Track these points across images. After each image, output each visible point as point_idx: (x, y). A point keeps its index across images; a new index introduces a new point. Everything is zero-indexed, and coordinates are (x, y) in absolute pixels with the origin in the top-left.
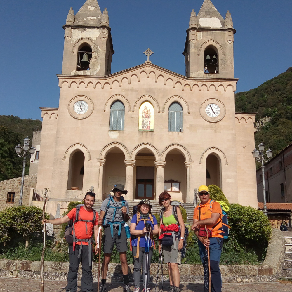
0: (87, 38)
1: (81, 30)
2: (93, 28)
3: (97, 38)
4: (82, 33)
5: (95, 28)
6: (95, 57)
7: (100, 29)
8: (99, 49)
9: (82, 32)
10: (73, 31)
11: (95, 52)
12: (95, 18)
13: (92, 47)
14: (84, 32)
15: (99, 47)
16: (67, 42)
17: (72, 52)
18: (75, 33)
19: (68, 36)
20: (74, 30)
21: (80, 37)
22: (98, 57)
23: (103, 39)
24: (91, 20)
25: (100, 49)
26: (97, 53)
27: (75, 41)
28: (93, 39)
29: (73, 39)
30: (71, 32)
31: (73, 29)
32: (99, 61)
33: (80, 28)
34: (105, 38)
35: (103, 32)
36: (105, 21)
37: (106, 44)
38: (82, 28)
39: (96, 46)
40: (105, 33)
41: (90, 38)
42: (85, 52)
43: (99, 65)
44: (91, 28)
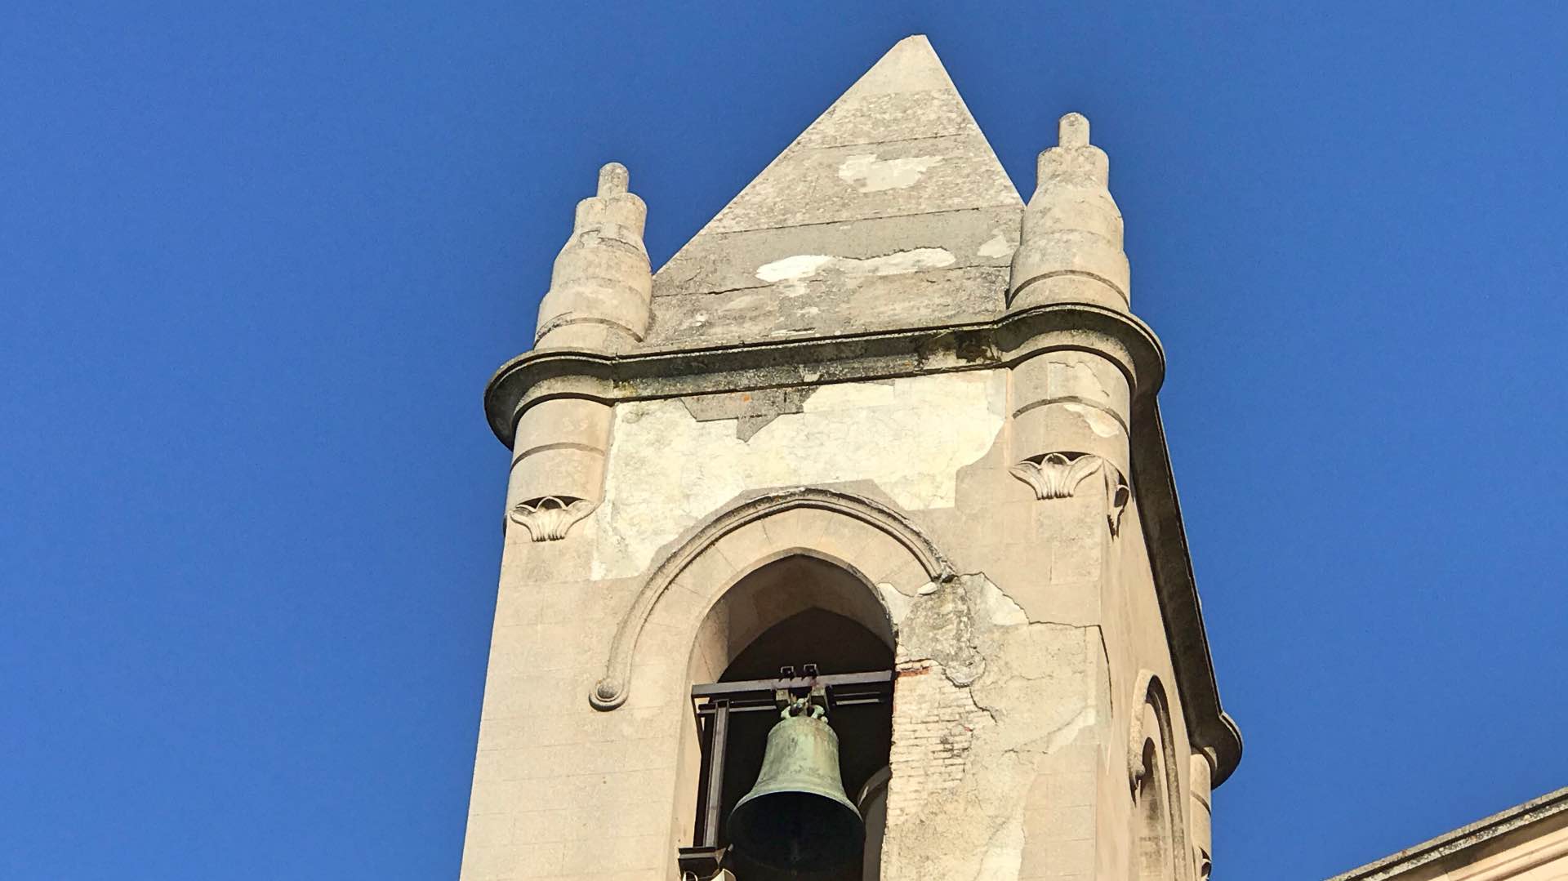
0: (813, 499)
1: (737, 403)
2: (910, 362)
3: (962, 475)
4: (743, 437)
5: (934, 362)
6: (937, 731)
7: (998, 365)
8: (999, 619)
9: (753, 423)
10: (621, 430)
11: (945, 659)
12: (941, 258)
13: (898, 609)
14: (782, 429)
15: (993, 593)
16: (537, 574)
17: (603, 695)
18: (648, 452)
19: (550, 504)
20: (641, 415)
21: (723, 496)
22: (981, 722)
23: (1051, 477)
24: (881, 289)
25: (1020, 617)
26: (961, 674)
27: (644, 557)
28: (905, 502)
29: (630, 533)
30: (596, 448)
31: (622, 409)
32: (1002, 780)
33: (721, 379)
34: (1081, 468)
35: (1054, 391)
36: (1078, 263)
37: (1107, 550)
38: (747, 378)
39: (949, 580)
40: (1073, 399)
41: (870, 484)
42: (798, 682)
43: (998, 825)
44: (880, 365)
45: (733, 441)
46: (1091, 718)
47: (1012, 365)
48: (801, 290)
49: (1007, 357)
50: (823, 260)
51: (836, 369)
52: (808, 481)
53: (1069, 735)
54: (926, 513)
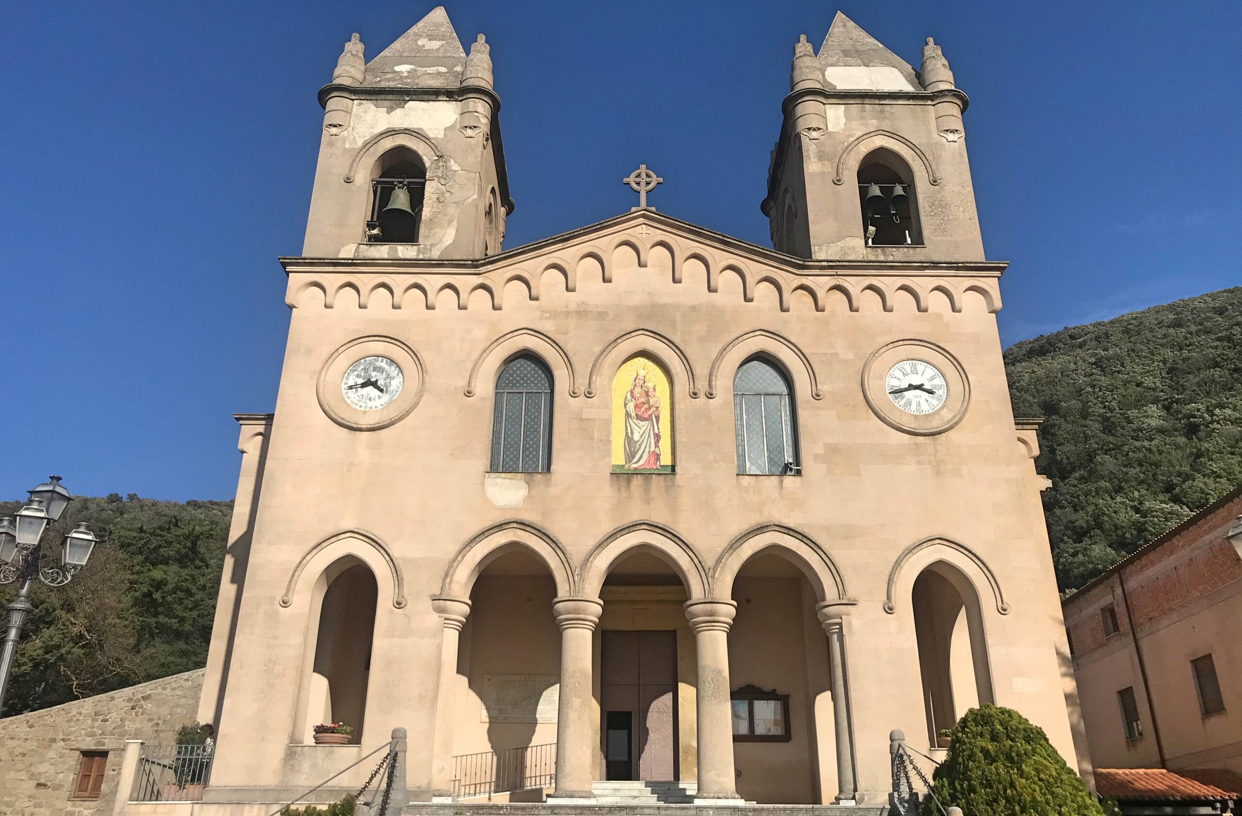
0: (407, 131)
1: (387, 104)
2: (434, 97)
3: (446, 129)
4: (388, 113)
5: (440, 98)
6: (436, 196)
7: (457, 100)
8: (454, 168)
9: (390, 110)
10: (355, 108)
11: (439, 177)
12: (443, 70)
13: (428, 164)
14: (398, 112)
15: (452, 161)
16: (331, 144)
17: (348, 179)
18: (362, 114)
19: (335, 126)
20: (360, 104)
21: (381, 128)
22: (447, 195)
23: (469, 132)
24: (427, 76)
25: (459, 168)
26: (443, 182)
27: (360, 143)
28: (431, 135)
29: (356, 136)
30: (348, 112)
31: (356, 102)
32: (452, 210)
33: (383, 97)
34: (477, 131)
35: (471, 109)
36: (480, 75)
37: (482, 153)
38: (390, 97)
39: (441, 157)
40: (476, 112)
41: (421, 129)
42: (400, 180)
43: (450, 222)
44: (426, 97)
45: (385, 114)
46: (476, 196)
47: (461, 101)
48: (406, 74)
49: (460, 99)
50: (412, 67)
51: (414, 97)
52: (405, 126)
53: (470, 200)
54: (436, 139)
